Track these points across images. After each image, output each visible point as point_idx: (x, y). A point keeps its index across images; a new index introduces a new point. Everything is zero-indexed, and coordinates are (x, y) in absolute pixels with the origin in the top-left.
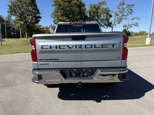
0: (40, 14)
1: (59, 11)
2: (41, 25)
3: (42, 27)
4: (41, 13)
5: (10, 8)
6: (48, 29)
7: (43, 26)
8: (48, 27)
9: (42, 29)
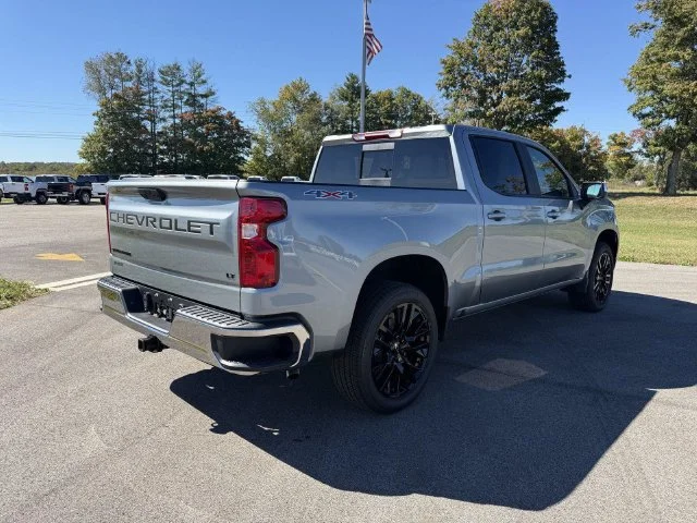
0: (566, 79)
1: (668, 53)
2: (584, 131)
3: (587, 140)
4: (570, 77)
5: (449, 72)
6: (624, 144)
7: (594, 136)
8: (627, 135)
9: (588, 147)
